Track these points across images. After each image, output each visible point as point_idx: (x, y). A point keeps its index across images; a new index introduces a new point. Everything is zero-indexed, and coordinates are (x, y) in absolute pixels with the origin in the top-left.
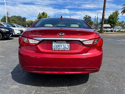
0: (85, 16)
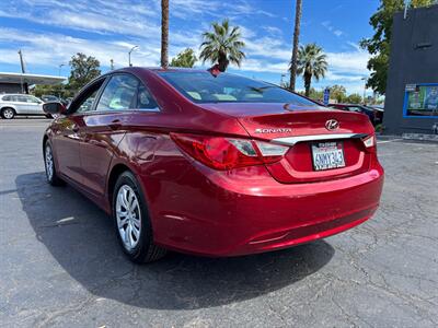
0: (77, 57)
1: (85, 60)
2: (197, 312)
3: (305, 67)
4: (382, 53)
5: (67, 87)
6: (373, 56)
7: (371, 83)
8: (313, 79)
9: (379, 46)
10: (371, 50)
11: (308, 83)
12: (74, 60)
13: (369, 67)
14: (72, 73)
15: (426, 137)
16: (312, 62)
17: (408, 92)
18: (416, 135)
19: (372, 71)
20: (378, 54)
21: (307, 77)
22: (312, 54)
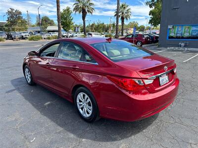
1: (14, 11)
2: (122, 141)
3: (121, 14)
4: (155, 8)
5: (6, 26)
6: (151, 9)
7: (150, 22)
8: (125, 20)
9: (154, 4)
10: (151, 6)
11: (123, 22)
12: (9, 12)
13: (150, 14)
14: (8, 18)
15: (177, 48)
16: (125, 11)
17: (169, 29)
18: (173, 48)
19: (151, 16)
20: (154, 8)
21: (123, 19)
22: (125, 8)
